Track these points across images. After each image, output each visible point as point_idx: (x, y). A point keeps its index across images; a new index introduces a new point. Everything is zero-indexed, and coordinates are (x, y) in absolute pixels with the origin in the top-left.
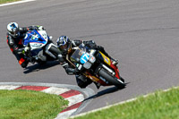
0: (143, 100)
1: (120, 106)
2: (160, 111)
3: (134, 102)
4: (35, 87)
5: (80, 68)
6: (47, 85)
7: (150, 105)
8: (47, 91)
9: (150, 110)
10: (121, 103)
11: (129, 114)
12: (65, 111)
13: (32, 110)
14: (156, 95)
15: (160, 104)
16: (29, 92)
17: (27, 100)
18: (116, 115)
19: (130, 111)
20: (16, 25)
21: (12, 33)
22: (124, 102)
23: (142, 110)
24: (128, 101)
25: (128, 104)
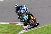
0: (45, 27)
1: (39, 29)
2: (50, 30)
3: (43, 28)
4: (14, 23)
5: (24, 21)
6: (18, 23)
7: (47, 28)
8: (18, 24)
9: (47, 30)
10: (39, 28)
11: (41, 31)
12: (23, 30)
13: (13, 30)
14: (49, 25)
15: (50, 28)
16: (12, 25)
17: (12, 27)
18: (37, 31)
19: (41, 30)
20: (17, 5)
21: (16, 7)
22: (40, 28)
23: (45, 30)
24: (41, 27)
25: (41, 28)
